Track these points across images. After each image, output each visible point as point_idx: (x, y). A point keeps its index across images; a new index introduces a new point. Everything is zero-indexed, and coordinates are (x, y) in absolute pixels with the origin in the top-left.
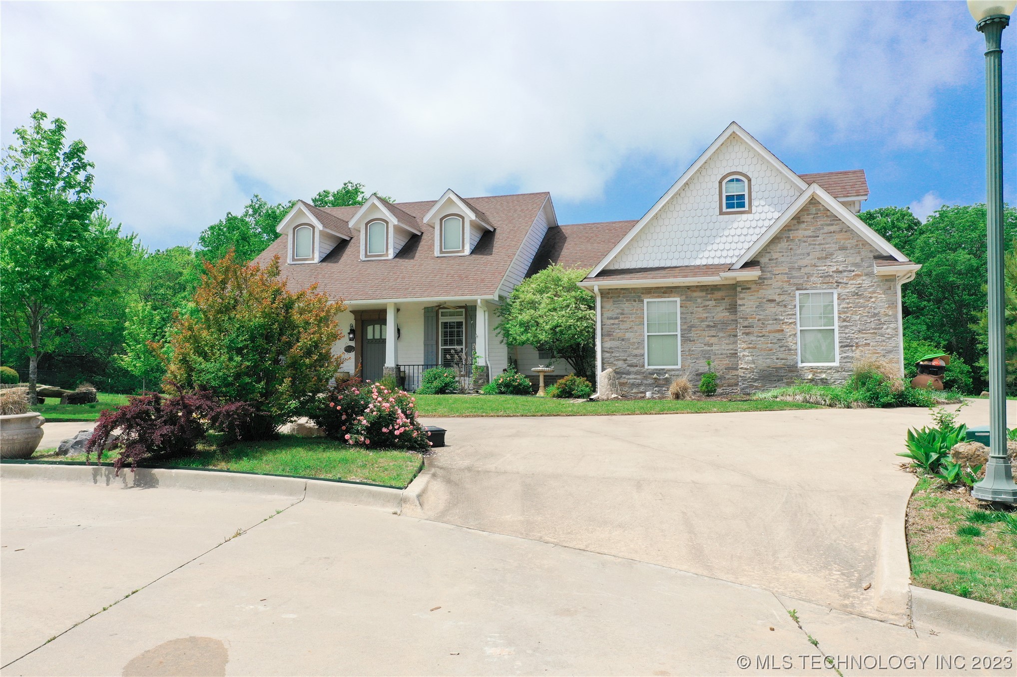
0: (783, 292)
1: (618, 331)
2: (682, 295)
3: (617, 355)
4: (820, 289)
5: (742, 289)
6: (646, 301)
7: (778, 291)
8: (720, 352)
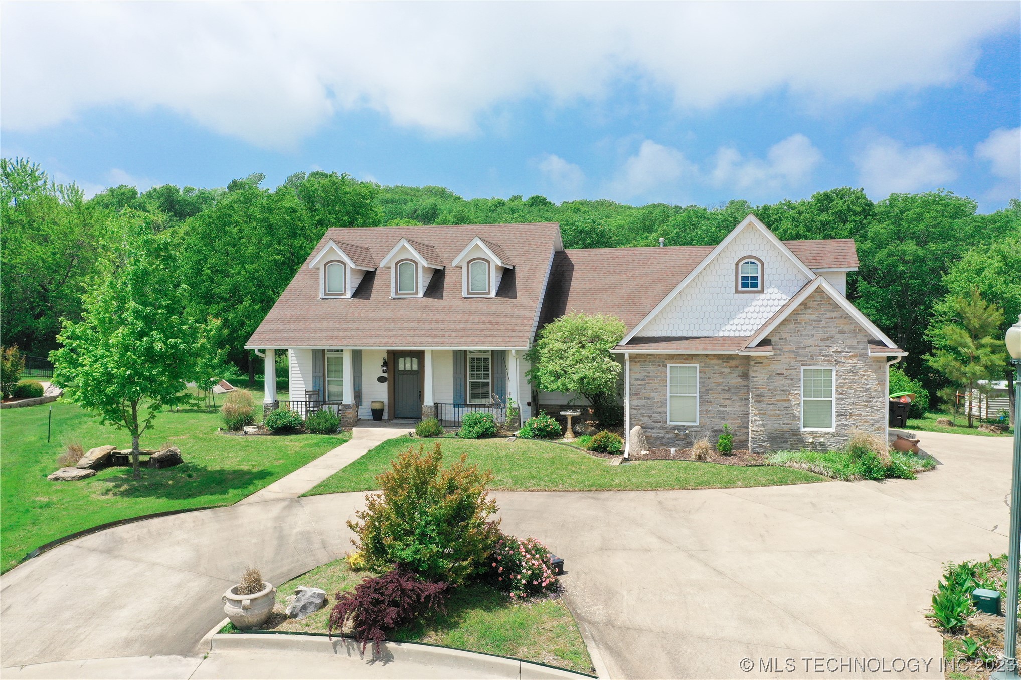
0: (791, 368)
1: (644, 391)
2: (701, 362)
3: (643, 412)
4: (822, 365)
5: (756, 363)
6: (669, 366)
7: (786, 366)
8: (733, 413)
